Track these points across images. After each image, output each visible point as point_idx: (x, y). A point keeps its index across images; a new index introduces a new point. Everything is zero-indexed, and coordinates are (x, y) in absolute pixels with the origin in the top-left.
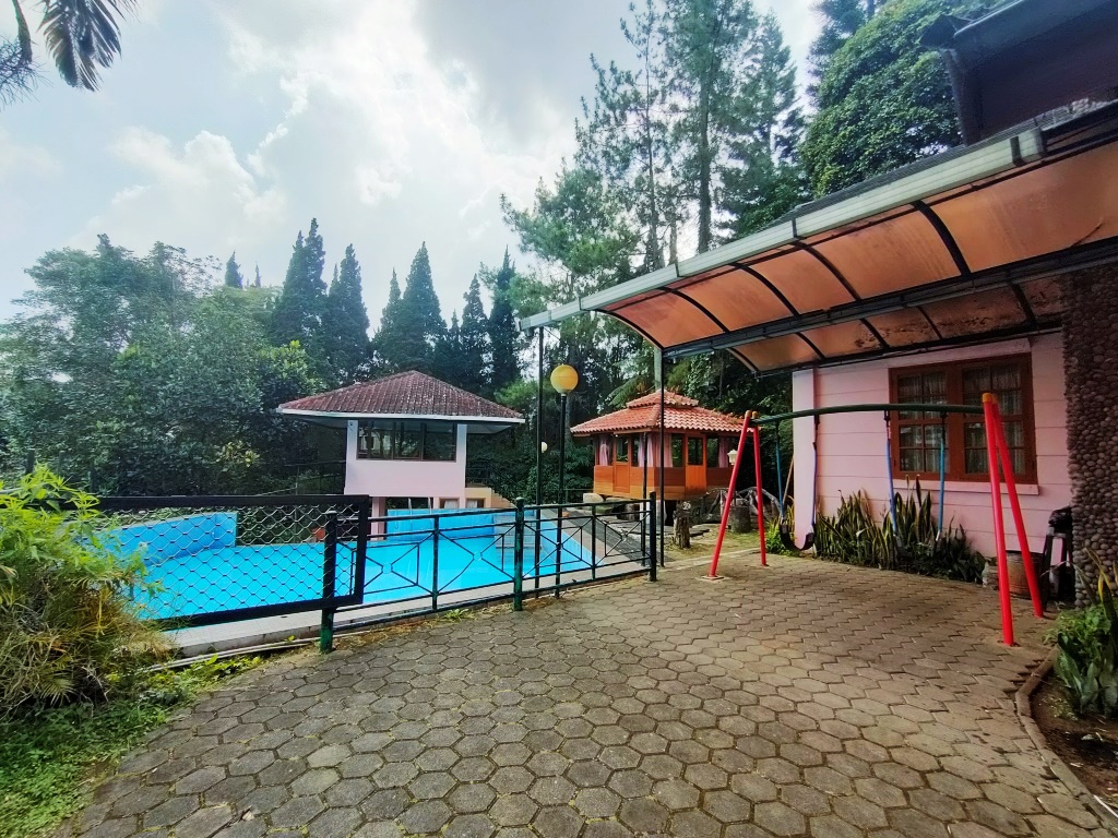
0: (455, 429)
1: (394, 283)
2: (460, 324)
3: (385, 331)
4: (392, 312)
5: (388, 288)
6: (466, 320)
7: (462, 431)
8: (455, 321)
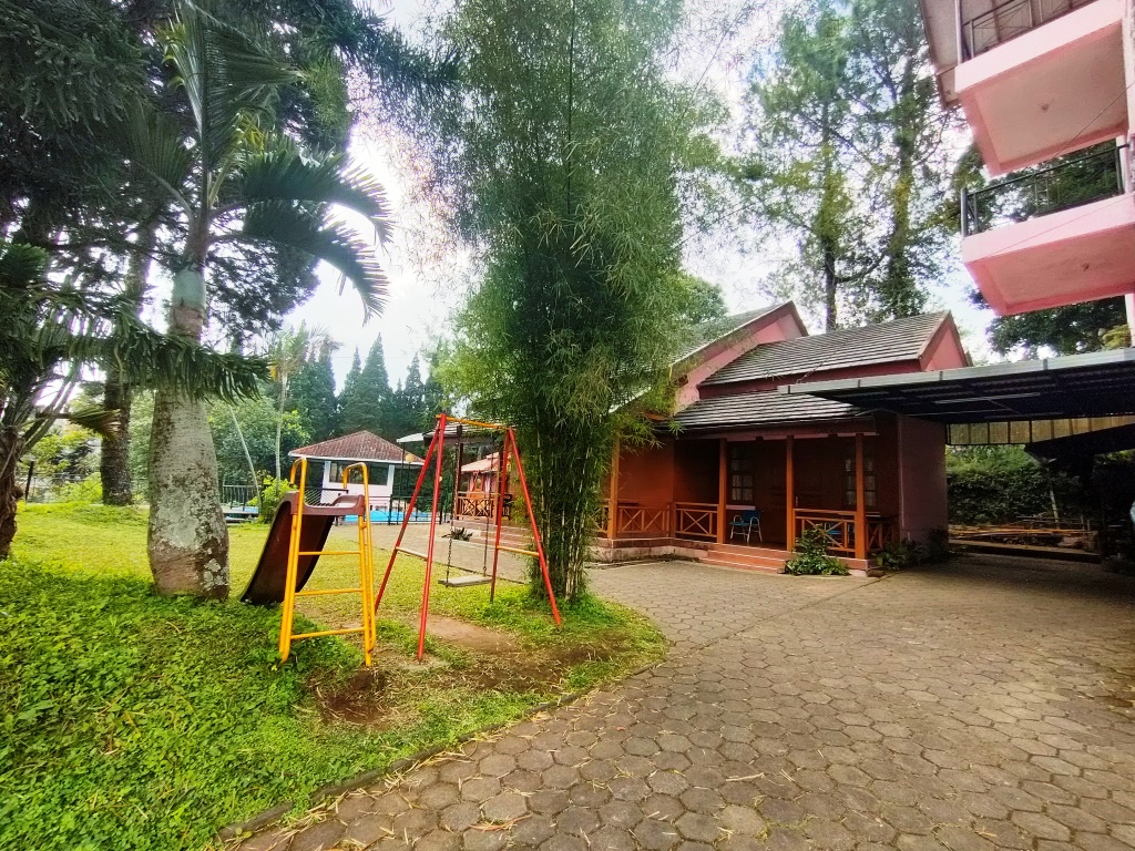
0: (387, 469)
1: (357, 356)
2: (403, 388)
3: (347, 390)
4: (354, 375)
5: (352, 360)
6: (408, 385)
7: (392, 469)
8: (400, 385)
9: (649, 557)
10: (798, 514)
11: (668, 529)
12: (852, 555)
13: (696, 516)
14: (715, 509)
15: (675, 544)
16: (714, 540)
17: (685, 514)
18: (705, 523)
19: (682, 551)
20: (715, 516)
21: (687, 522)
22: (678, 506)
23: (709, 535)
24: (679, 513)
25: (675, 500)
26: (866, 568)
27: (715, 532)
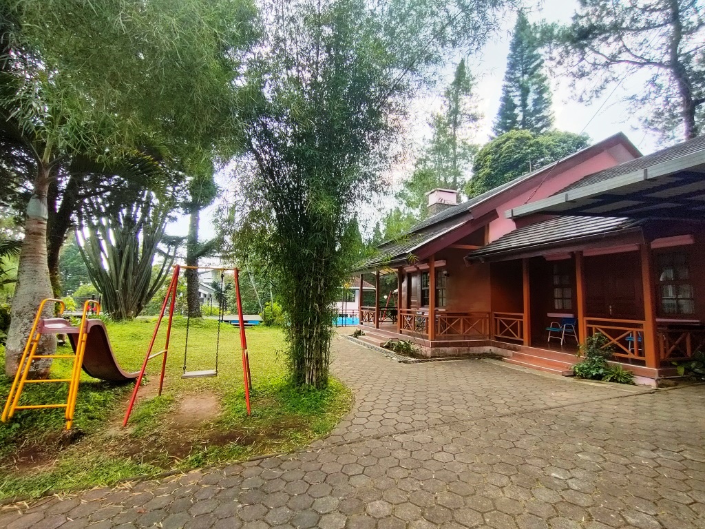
7: (357, 293)
9: (468, 354)
10: (589, 322)
11: (488, 333)
12: (643, 363)
13: (509, 323)
14: (521, 317)
15: (494, 345)
16: (521, 343)
17: (501, 322)
18: (515, 328)
19: (499, 351)
20: (522, 323)
21: (503, 328)
22: (496, 315)
23: (518, 338)
24: (496, 320)
25: (493, 310)
26: (657, 377)
27: (522, 337)
